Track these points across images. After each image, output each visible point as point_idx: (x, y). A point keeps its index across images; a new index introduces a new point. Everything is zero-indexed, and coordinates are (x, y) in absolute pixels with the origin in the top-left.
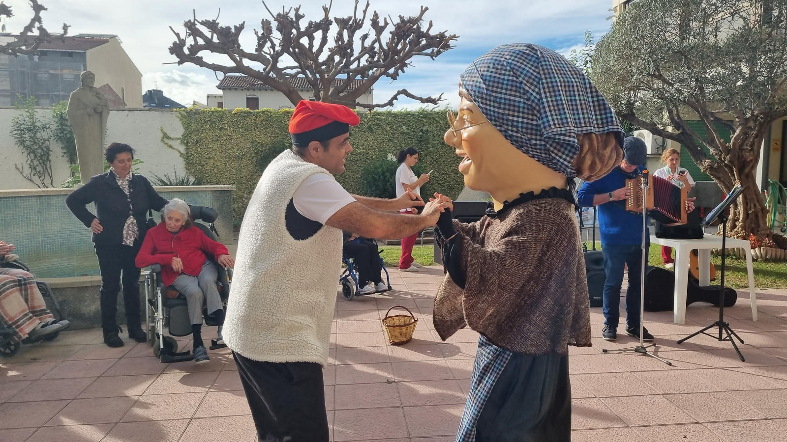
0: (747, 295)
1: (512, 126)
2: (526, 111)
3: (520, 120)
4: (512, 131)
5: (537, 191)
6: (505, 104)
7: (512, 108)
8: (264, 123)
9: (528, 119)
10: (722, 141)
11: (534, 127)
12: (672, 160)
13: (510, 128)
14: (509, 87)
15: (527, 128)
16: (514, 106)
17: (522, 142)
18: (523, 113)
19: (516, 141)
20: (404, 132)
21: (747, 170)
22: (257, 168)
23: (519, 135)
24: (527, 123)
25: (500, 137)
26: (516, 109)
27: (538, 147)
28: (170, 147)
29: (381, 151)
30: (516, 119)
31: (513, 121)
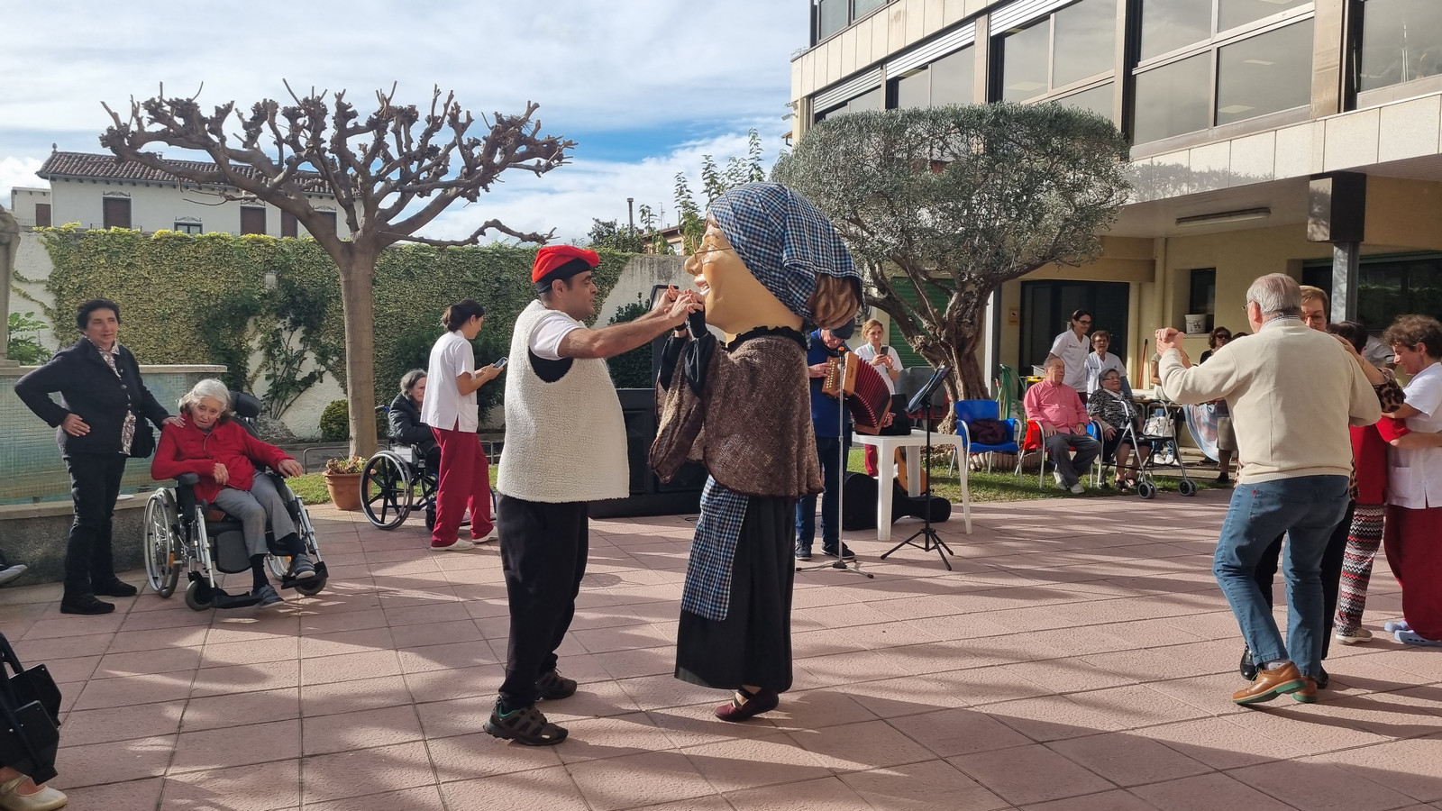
0: (960, 510)
1: (755, 255)
2: (769, 242)
3: (763, 250)
4: (754, 260)
5: (770, 327)
6: (750, 232)
7: (756, 237)
8: (213, 258)
9: (770, 250)
10: (935, 310)
11: (775, 259)
12: (873, 333)
13: (752, 256)
14: (756, 218)
15: (768, 259)
16: (759, 235)
17: (762, 272)
18: (767, 243)
19: (757, 271)
20: (469, 280)
21: (967, 350)
22: (197, 337)
23: (760, 264)
24: (769, 254)
25: (742, 264)
26: (761, 239)
27: (777, 279)
28: (25, 296)
29: (428, 311)
30: (759, 248)
31: (756, 250)
